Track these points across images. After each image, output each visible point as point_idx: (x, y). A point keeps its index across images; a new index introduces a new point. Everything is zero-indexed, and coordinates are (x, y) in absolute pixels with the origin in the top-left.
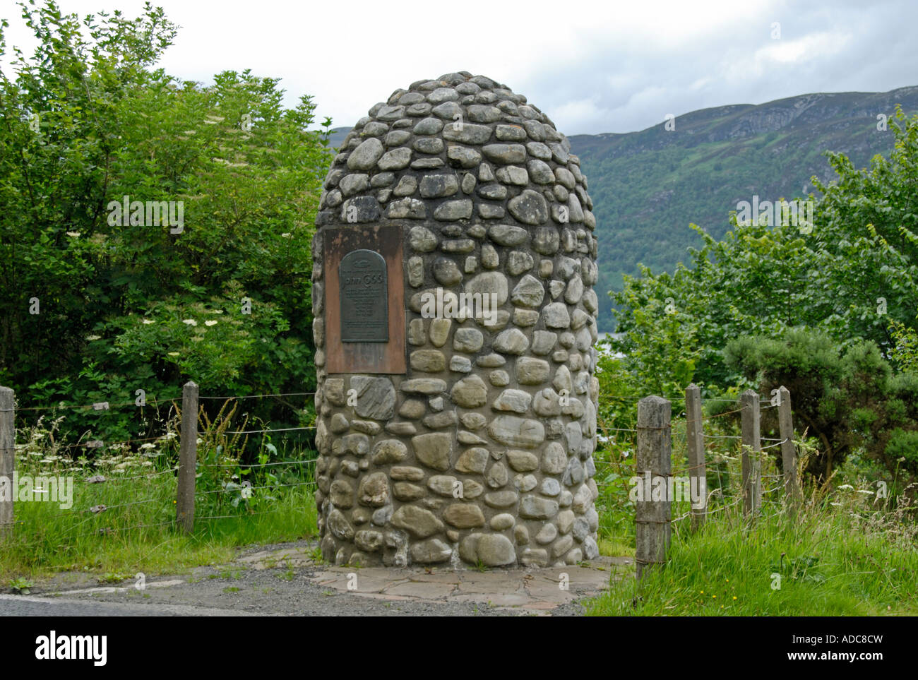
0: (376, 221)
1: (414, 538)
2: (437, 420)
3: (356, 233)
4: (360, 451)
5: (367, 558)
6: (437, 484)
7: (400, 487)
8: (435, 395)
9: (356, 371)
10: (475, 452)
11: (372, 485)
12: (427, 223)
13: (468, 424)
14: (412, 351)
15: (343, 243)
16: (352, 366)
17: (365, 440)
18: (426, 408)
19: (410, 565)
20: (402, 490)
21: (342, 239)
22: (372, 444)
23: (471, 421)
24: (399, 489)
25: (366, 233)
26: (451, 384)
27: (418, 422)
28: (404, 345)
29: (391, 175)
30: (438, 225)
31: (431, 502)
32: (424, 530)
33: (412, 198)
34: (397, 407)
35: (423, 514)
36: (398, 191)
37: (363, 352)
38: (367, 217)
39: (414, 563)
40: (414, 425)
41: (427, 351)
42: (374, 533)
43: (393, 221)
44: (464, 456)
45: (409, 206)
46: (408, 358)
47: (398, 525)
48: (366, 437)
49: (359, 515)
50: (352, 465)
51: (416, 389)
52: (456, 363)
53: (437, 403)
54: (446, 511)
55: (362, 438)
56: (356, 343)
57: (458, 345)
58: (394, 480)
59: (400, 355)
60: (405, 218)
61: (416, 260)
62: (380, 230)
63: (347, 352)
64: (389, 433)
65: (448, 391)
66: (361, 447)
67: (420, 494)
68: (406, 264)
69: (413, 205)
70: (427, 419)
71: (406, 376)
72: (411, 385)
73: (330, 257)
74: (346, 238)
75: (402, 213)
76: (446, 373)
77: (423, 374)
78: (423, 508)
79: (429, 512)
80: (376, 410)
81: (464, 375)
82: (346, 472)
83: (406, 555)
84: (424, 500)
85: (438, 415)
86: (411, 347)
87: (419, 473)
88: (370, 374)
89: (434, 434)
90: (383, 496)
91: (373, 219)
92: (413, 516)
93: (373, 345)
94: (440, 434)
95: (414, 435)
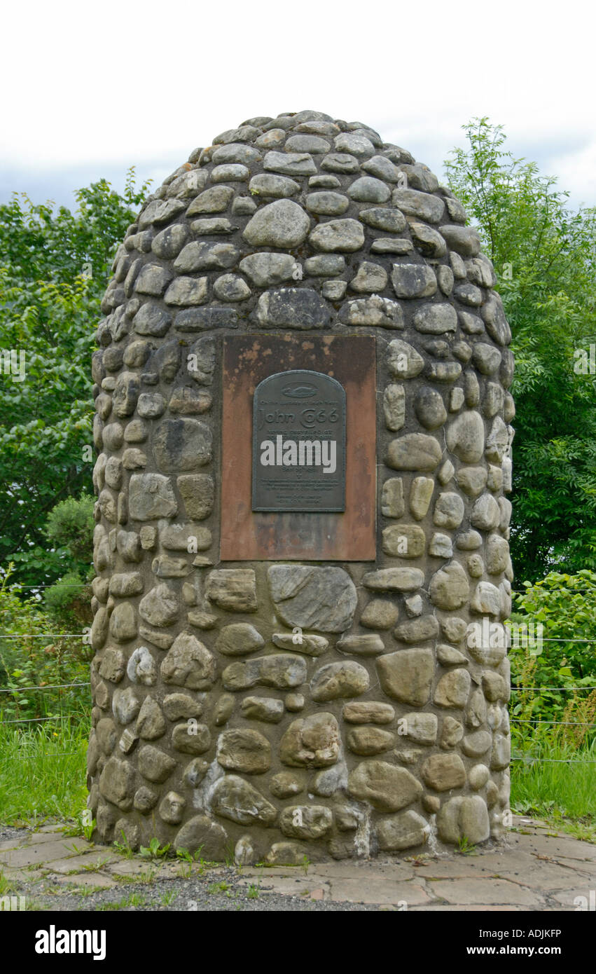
0: (326, 328)
1: (382, 809)
2: (416, 629)
3: (288, 344)
4: (292, 681)
5: (305, 849)
6: (415, 726)
7: (363, 733)
8: (412, 592)
9: (280, 558)
10: (459, 676)
11: (315, 734)
12: (405, 335)
13: (452, 634)
14: (384, 527)
15: (260, 358)
16: (271, 549)
17: (299, 664)
18: (400, 612)
19: (375, 854)
20: (366, 739)
21: (260, 352)
22: (311, 669)
23: (454, 630)
24: (361, 737)
25: (307, 345)
26: (429, 576)
27: (387, 634)
28: (373, 517)
29: (341, 259)
30: (420, 338)
31: (408, 754)
32: (401, 798)
33: (382, 297)
34: (359, 611)
35: (398, 773)
36: (359, 284)
37: (293, 527)
38: (310, 321)
39: (381, 849)
40: (382, 638)
41: (406, 526)
42: (320, 808)
43: (357, 329)
44: (445, 682)
45: (383, 309)
46: (379, 537)
47: (360, 792)
48: (301, 658)
49: (287, 781)
50: (272, 704)
51: (392, 583)
52: (439, 544)
53: (416, 603)
54: (425, 766)
55: (292, 661)
56: (280, 513)
57: (441, 518)
58: (349, 723)
59: (365, 533)
60: (377, 326)
61: (396, 390)
62: (334, 343)
63: (263, 528)
64: (341, 651)
65: (426, 586)
66: (294, 675)
67: (391, 743)
68: (381, 396)
69: (389, 308)
70: (403, 629)
71: (373, 565)
72: (383, 577)
73: (234, 379)
74: (269, 352)
75: (373, 317)
76: (425, 559)
77: (397, 561)
78: (395, 764)
79: (404, 770)
80: (323, 618)
81: (445, 560)
82: (257, 716)
83: (368, 839)
84: (397, 752)
85: (417, 622)
86: (385, 520)
87: (387, 710)
88: (305, 562)
89: (412, 651)
90: (333, 750)
91: (321, 324)
92: (383, 777)
93: (313, 517)
94: (421, 651)
95: (380, 653)
